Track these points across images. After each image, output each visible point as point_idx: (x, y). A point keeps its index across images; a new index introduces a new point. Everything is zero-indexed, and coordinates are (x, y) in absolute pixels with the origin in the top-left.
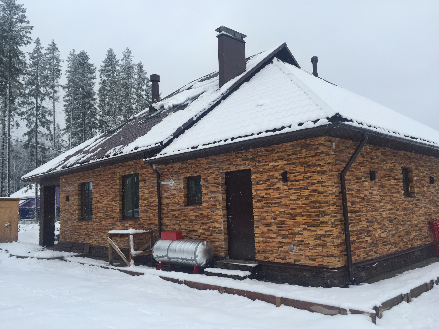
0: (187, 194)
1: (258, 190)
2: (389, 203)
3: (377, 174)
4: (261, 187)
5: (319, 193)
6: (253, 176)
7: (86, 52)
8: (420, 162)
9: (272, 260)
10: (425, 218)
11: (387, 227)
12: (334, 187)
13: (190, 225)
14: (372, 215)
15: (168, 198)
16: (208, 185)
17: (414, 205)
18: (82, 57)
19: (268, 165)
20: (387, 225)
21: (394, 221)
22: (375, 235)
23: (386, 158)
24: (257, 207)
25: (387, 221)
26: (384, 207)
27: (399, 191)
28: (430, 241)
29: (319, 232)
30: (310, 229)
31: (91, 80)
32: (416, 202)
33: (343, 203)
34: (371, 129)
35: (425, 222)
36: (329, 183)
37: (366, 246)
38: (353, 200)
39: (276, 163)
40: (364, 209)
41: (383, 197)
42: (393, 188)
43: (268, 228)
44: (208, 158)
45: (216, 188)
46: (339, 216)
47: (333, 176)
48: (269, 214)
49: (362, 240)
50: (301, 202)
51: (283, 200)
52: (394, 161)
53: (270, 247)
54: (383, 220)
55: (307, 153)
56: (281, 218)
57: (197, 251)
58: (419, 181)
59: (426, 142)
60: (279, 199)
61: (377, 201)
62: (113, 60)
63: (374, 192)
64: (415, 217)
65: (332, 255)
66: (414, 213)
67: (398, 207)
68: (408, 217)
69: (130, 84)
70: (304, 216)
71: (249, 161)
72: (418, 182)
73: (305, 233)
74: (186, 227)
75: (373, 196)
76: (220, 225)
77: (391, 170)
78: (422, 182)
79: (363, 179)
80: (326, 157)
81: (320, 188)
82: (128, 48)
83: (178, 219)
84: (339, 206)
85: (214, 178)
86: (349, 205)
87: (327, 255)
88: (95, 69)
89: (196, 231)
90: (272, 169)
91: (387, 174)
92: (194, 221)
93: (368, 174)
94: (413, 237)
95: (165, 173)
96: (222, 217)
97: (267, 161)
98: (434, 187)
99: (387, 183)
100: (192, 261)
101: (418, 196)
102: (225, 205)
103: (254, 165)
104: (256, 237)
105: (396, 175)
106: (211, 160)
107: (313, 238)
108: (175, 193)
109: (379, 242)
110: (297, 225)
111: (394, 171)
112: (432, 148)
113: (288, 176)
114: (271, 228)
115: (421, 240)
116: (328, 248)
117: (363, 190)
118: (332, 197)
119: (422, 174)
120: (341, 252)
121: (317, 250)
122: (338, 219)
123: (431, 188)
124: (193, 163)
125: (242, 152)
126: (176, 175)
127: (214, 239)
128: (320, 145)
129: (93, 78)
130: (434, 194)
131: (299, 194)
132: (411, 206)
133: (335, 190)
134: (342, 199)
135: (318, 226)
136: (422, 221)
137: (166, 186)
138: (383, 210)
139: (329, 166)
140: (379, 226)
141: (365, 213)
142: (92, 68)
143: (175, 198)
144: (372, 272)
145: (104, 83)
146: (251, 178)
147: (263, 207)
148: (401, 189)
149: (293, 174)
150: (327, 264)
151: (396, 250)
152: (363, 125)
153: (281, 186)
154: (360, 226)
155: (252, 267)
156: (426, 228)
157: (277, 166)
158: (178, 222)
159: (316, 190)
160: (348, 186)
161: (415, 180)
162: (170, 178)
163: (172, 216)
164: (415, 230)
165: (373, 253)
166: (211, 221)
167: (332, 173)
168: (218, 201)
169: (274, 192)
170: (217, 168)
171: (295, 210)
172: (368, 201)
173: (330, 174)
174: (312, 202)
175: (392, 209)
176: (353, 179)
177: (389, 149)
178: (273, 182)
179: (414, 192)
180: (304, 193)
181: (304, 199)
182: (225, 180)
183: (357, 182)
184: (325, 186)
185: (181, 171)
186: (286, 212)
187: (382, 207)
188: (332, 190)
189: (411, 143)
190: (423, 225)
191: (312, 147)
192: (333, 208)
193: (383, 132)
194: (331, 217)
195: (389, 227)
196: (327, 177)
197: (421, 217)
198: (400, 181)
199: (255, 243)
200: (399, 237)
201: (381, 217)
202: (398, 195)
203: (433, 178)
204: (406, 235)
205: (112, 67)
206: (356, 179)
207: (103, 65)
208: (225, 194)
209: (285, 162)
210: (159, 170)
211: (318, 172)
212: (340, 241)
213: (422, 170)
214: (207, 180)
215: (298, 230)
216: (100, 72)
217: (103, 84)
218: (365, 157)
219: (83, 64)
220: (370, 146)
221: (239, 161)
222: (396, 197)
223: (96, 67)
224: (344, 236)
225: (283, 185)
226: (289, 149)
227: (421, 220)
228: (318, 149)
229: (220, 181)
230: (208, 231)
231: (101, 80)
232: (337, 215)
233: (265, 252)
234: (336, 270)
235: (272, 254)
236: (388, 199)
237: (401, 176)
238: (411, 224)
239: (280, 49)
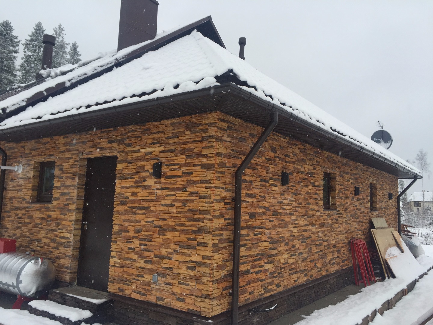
0: (38, 186)
1: (123, 187)
2: (303, 216)
3: (290, 176)
4: (128, 183)
5: (201, 198)
6: (119, 167)
7: (11, 23)
8: (346, 168)
9: (128, 295)
10: (345, 236)
11: (298, 249)
12: (224, 191)
13: (34, 231)
14: (278, 233)
15: (13, 190)
16: (62, 175)
17: (334, 221)
18: (5, 27)
19: (139, 151)
20: (297, 246)
21: (307, 241)
22: (280, 260)
23: (305, 158)
24: (118, 212)
25: (298, 240)
26: (296, 222)
27: (317, 201)
28: (348, 265)
29: (194, 258)
30: (183, 251)
31: (14, 53)
32: (336, 216)
33: (235, 215)
34: (285, 107)
35: (344, 242)
36: (217, 183)
37: (264, 278)
38: (253, 211)
39: (149, 149)
40: (268, 224)
41: (297, 209)
42: (311, 197)
43: (129, 245)
44: (67, 137)
45: (71, 180)
46: (227, 234)
47: (224, 173)
48: (132, 224)
49: (260, 269)
50: (175, 210)
51: (152, 204)
52: (314, 162)
53: (127, 273)
54: (293, 240)
55: (191, 137)
56: (147, 231)
57: (23, 273)
58: (342, 190)
59: (356, 142)
60: (148, 203)
61: (287, 213)
62: (41, 35)
63: (285, 201)
64: (334, 235)
65: (208, 297)
66: (332, 230)
67: (314, 222)
68: (326, 235)
69: (58, 63)
70: (177, 231)
71: (116, 144)
72: (342, 192)
73: (175, 257)
74: (29, 234)
75: (282, 207)
76: (69, 234)
77: (311, 174)
78: (346, 192)
79: (271, 182)
80: (216, 143)
81: (203, 191)
82: (60, 24)
83: (22, 221)
84: (229, 219)
85: (71, 165)
86: (244, 217)
87: (200, 295)
88: (19, 42)
89: (40, 240)
90: (143, 158)
91: (305, 179)
92: (40, 226)
93: (279, 176)
94: (329, 260)
95: (14, 155)
96: (73, 222)
97: (139, 145)
98: (359, 199)
99: (303, 190)
100: (14, 289)
101: (339, 209)
102: (82, 206)
103: (122, 150)
104: (112, 257)
105: (316, 181)
106: (70, 140)
107: (184, 267)
108: (22, 183)
109: (285, 270)
110: (166, 244)
111: (314, 176)
112: (362, 150)
113: (163, 169)
114: (132, 246)
115: (338, 264)
116: (203, 284)
117: (269, 197)
118: (219, 206)
119: (346, 183)
120: (223, 290)
121: (188, 285)
122: (225, 239)
123: (355, 200)
124: (48, 142)
125: (110, 131)
126: (27, 158)
127: (60, 255)
128: (210, 125)
129: (16, 52)
130: (358, 208)
131: (174, 197)
132: (330, 222)
133: (224, 194)
134: (234, 209)
135: (193, 248)
136: (341, 240)
137: (13, 173)
138: (294, 225)
139: (220, 158)
140: (286, 248)
141: (268, 229)
142: (16, 40)
143: (20, 190)
144: (269, 315)
145: (28, 58)
146: (117, 168)
147: (125, 213)
148: (320, 200)
149: (170, 166)
150: (199, 310)
151: (306, 279)
152: (272, 99)
153: (153, 183)
154: (259, 248)
155: (95, 304)
156: (345, 249)
157: (151, 153)
158: (20, 225)
159: (197, 193)
160: (248, 190)
161: (338, 189)
162: (19, 162)
163: (14, 216)
164: (331, 252)
165: (274, 287)
166: (59, 227)
167: (223, 168)
168: (71, 199)
169: (143, 191)
170: (76, 152)
171: (166, 221)
172: (275, 213)
173: (219, 170)
174: (190, 210)
175: (306, 225)
176: (256, 180)
177: (311, 147)
178: (143, 177)
179: (335, 204)
180: (182, 196)
181: (180, 204)
182: (86, 170)
183: (261, 185)
184: (210, 187)
185: (33, 153)
186: (155, 222)
187: (293, 222)
188: (219, 195)
189: (337, 139)
190: (343, 245)
191: (198, 128)
192: (218, 222)
193: (301, 116)
194: (213, 236)
195: (299, 249)
196: (215, 173)
197: (341, 236)
198: (320, 188)
199: (109, 265)
200: (311, 261)
201: (291, 236)
202: (316, 207)
203: (358, 188)
204: (321, 258)
205: (39, 42)
206: (261, 182)
207: (29, 38)
208: (84, 190)
209: (162, 148)
210: (8, 150)
211: (203, 166)
212: (224, 272)
213: (346, 178)
214: (62, 168)
215: (167, 252)
216: (24, 46)
217: (26, 60)
218: (278, 152)
219: (5, 34)
220: (286, 139)
221: (104, 143)
222: (314, 210)
223: (20, 40)
224: (230, 266)
225: (155, 183)
226: (168, 129)
227: (340, 238)
228: (206, 131)
229: (77, 170)
230: (54, 242)
231: (25, 55)
232: (224, 233)
233: (122, 280)
234: (210, 321)
235: (129, 285)
236: (302, 211)
237: (322, 183)
238: (329, 245)
239: (203, 22)
